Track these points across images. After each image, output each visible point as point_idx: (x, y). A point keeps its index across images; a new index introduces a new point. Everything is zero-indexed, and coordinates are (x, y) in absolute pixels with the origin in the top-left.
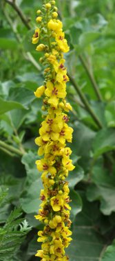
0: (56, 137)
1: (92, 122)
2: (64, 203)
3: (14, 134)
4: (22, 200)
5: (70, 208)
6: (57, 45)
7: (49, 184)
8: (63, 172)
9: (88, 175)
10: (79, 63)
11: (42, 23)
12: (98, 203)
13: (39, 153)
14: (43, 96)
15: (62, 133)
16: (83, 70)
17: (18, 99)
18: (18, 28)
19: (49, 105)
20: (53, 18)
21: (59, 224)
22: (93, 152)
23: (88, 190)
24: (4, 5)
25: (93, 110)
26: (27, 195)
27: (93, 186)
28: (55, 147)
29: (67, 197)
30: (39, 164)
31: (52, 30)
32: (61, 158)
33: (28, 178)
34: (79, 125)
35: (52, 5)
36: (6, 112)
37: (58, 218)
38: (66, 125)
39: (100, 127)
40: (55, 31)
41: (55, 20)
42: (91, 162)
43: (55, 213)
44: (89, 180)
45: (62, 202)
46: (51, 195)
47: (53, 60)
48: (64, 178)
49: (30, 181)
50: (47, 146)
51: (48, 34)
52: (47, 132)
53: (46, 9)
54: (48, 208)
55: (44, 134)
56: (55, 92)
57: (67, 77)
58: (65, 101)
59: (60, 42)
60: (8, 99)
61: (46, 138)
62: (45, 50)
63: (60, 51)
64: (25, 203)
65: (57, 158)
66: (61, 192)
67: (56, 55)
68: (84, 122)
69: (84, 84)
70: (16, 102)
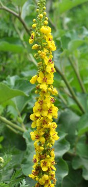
0: (45, 114)
1: (78, 109)
2: (51, 165)
3: (19, 116)
4: (23, 166)
5: (55, 169)
6: (47, 45)
7: (40, 150)
8: (50, 141)
9: (74, 149)
10: (69, 64)
11: (37, 29)
12: (81, 171)
13: (33, 126)
14: (37, 83)
15: (50, 111)
16: (72, 70)
17: (21, 88)
18: (24, 37)
19: (40, 90)
20: (45, 25)
21: (47, 182)
22: (78, 131)
23: (73, 161)
24: (15, 19)
25: (79, 99)
26: (27, 162)
27: (78, 157)
28: (45, 122)
29: (53, 161)
30: (33, 134)
31: (43, 34)
32: (49, 130)
33: (27, 149)
34: (68, 111)
35: (44, 15)
36: (12, 98)
37: (46, 176)
38: (53, 105)
39: (84, 113)
40: (46, 34)
41: (46, 26)
42: (76, 139)
43: (44, 173)
44: (74, 153)
45: (49, 164)
46: (41, 159)
47: (44, 56)
48: (51, 146)
49: (29, 151)
50: (38, 120)
51: (41, 37)
52: (39, 110)
53: (39, 18)
54: (39, 169)
55: (36, 112)
56: (45, 80)
57: (54, 69)
58: (53, 87)
59: (49, 43)
60: (14, 88)
61: (38, 115)
62: (38, 49)
63: (49, 49)
64: (25, 168)
65: (46, 130)
66: (48, 156)
67: (46, 53)
68: (72, 109)
69: (72, 79)
70: (20, 91)
